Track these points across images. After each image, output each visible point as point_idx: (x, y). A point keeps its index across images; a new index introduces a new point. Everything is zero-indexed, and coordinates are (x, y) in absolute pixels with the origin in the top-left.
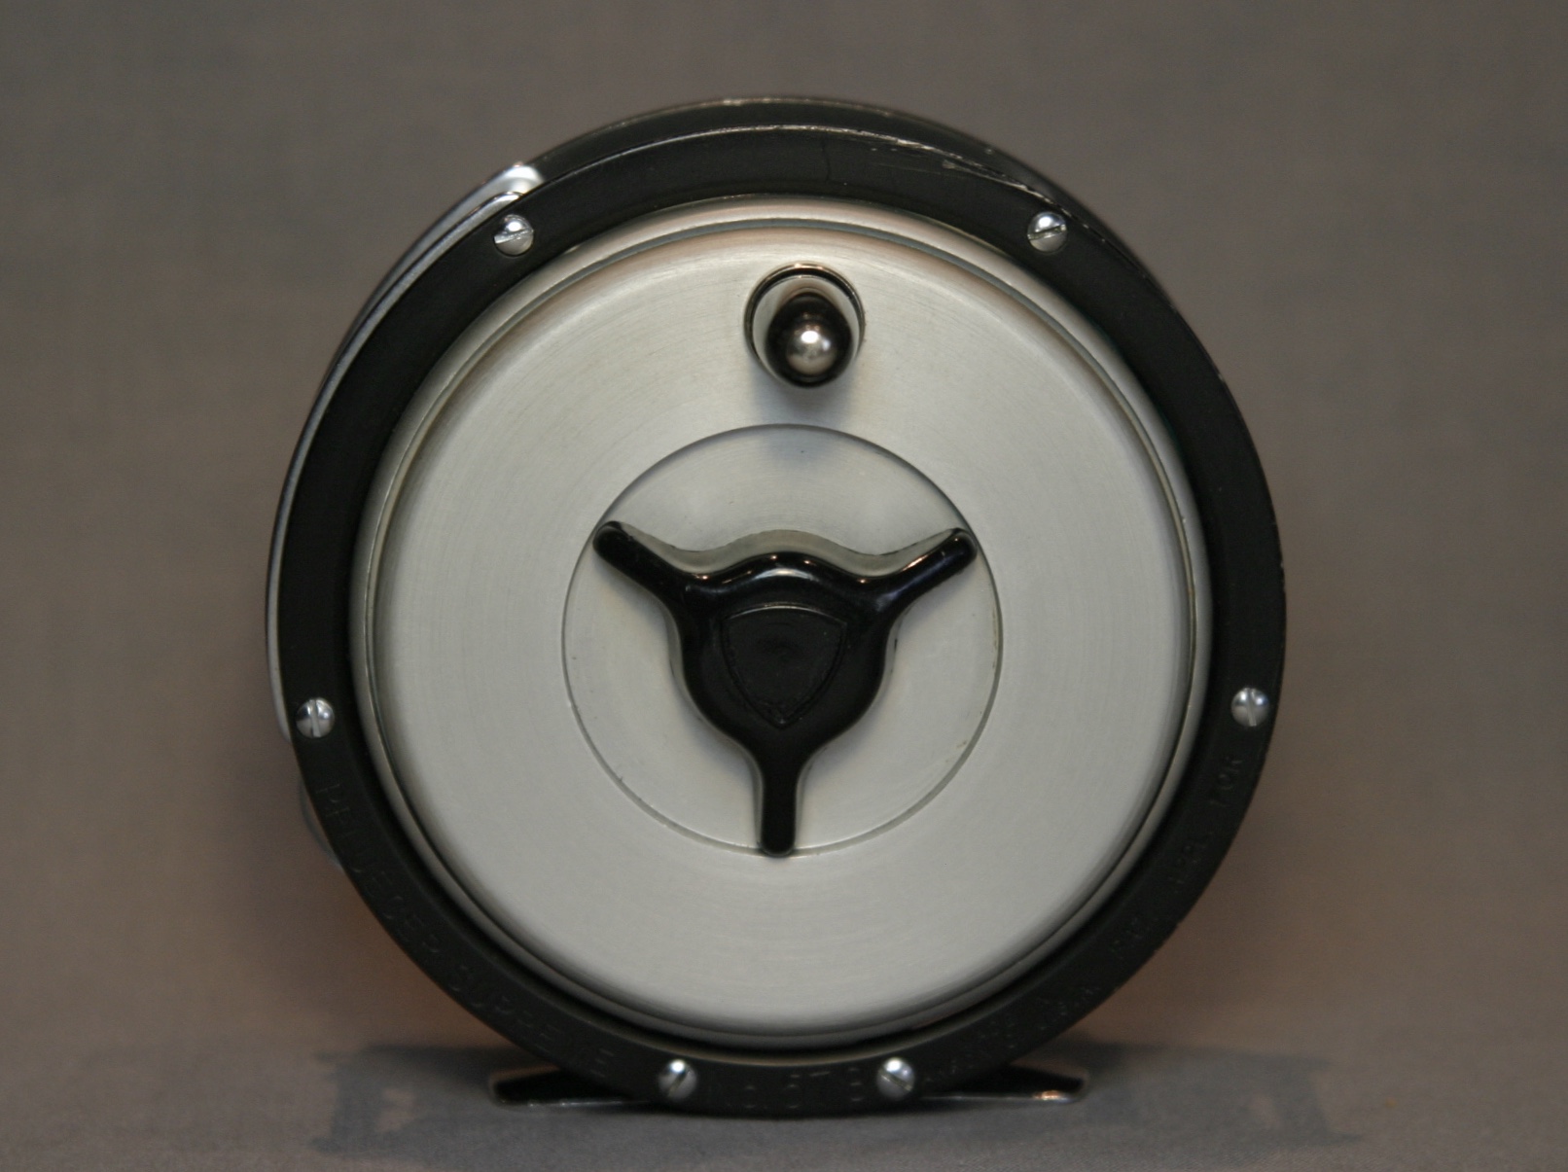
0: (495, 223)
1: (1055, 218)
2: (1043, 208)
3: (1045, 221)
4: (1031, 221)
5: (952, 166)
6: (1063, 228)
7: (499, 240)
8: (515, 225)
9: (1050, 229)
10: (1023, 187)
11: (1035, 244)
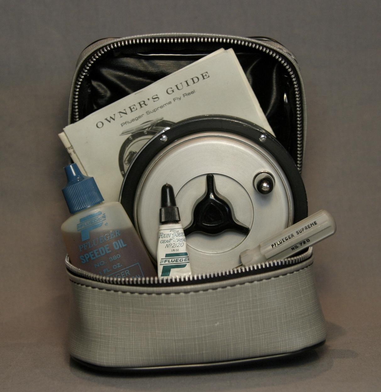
0: (161, 136)
1: (264, 136)
2: (262, 134)
3: (263, 136)
4: (260, 136)
5: (245, 126)
6: (266, 137)
7: (161, 139)
8: (164, 137)
9: (263, 138)
10: (258, 130)
11: (261, 140)
